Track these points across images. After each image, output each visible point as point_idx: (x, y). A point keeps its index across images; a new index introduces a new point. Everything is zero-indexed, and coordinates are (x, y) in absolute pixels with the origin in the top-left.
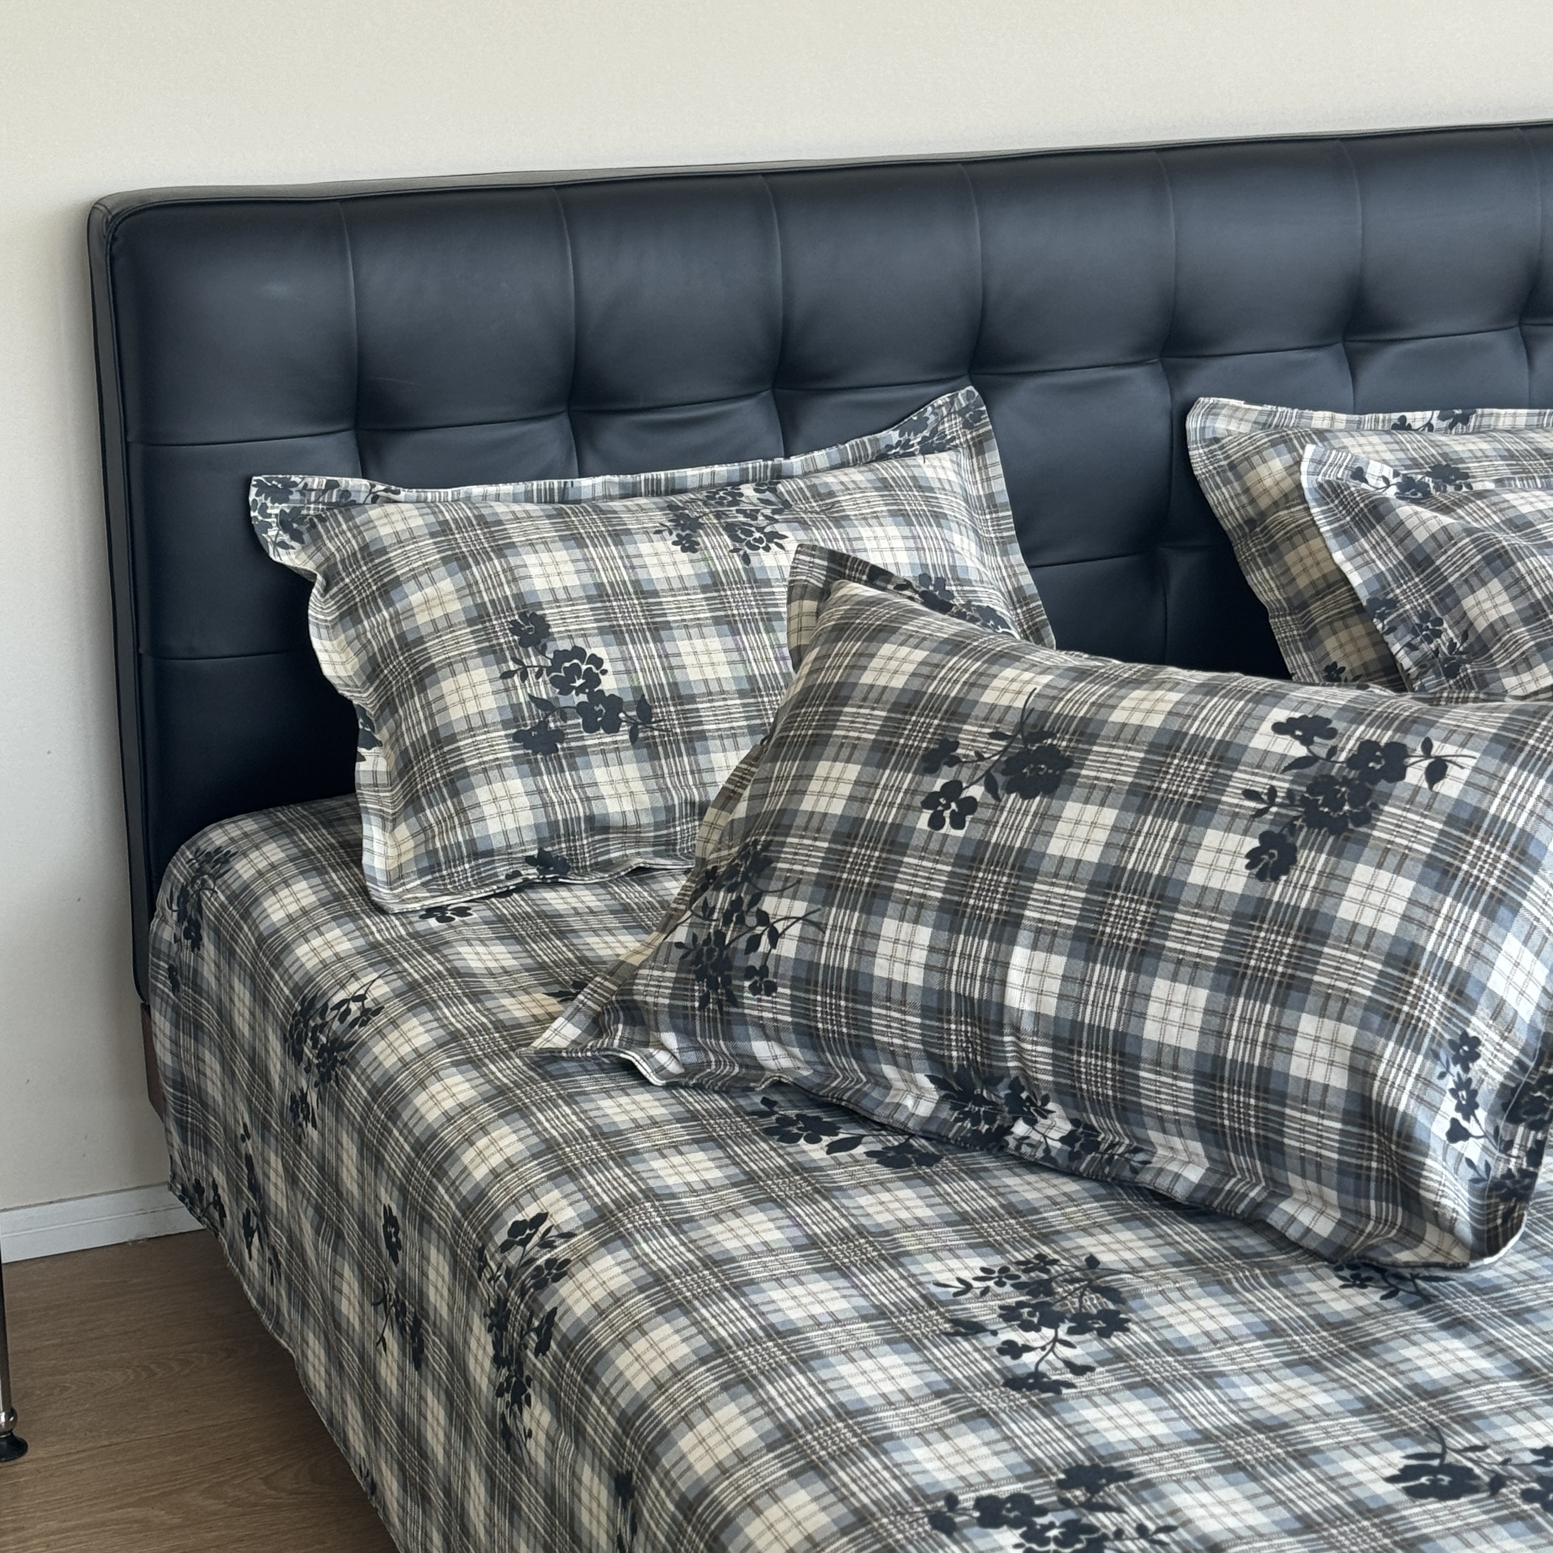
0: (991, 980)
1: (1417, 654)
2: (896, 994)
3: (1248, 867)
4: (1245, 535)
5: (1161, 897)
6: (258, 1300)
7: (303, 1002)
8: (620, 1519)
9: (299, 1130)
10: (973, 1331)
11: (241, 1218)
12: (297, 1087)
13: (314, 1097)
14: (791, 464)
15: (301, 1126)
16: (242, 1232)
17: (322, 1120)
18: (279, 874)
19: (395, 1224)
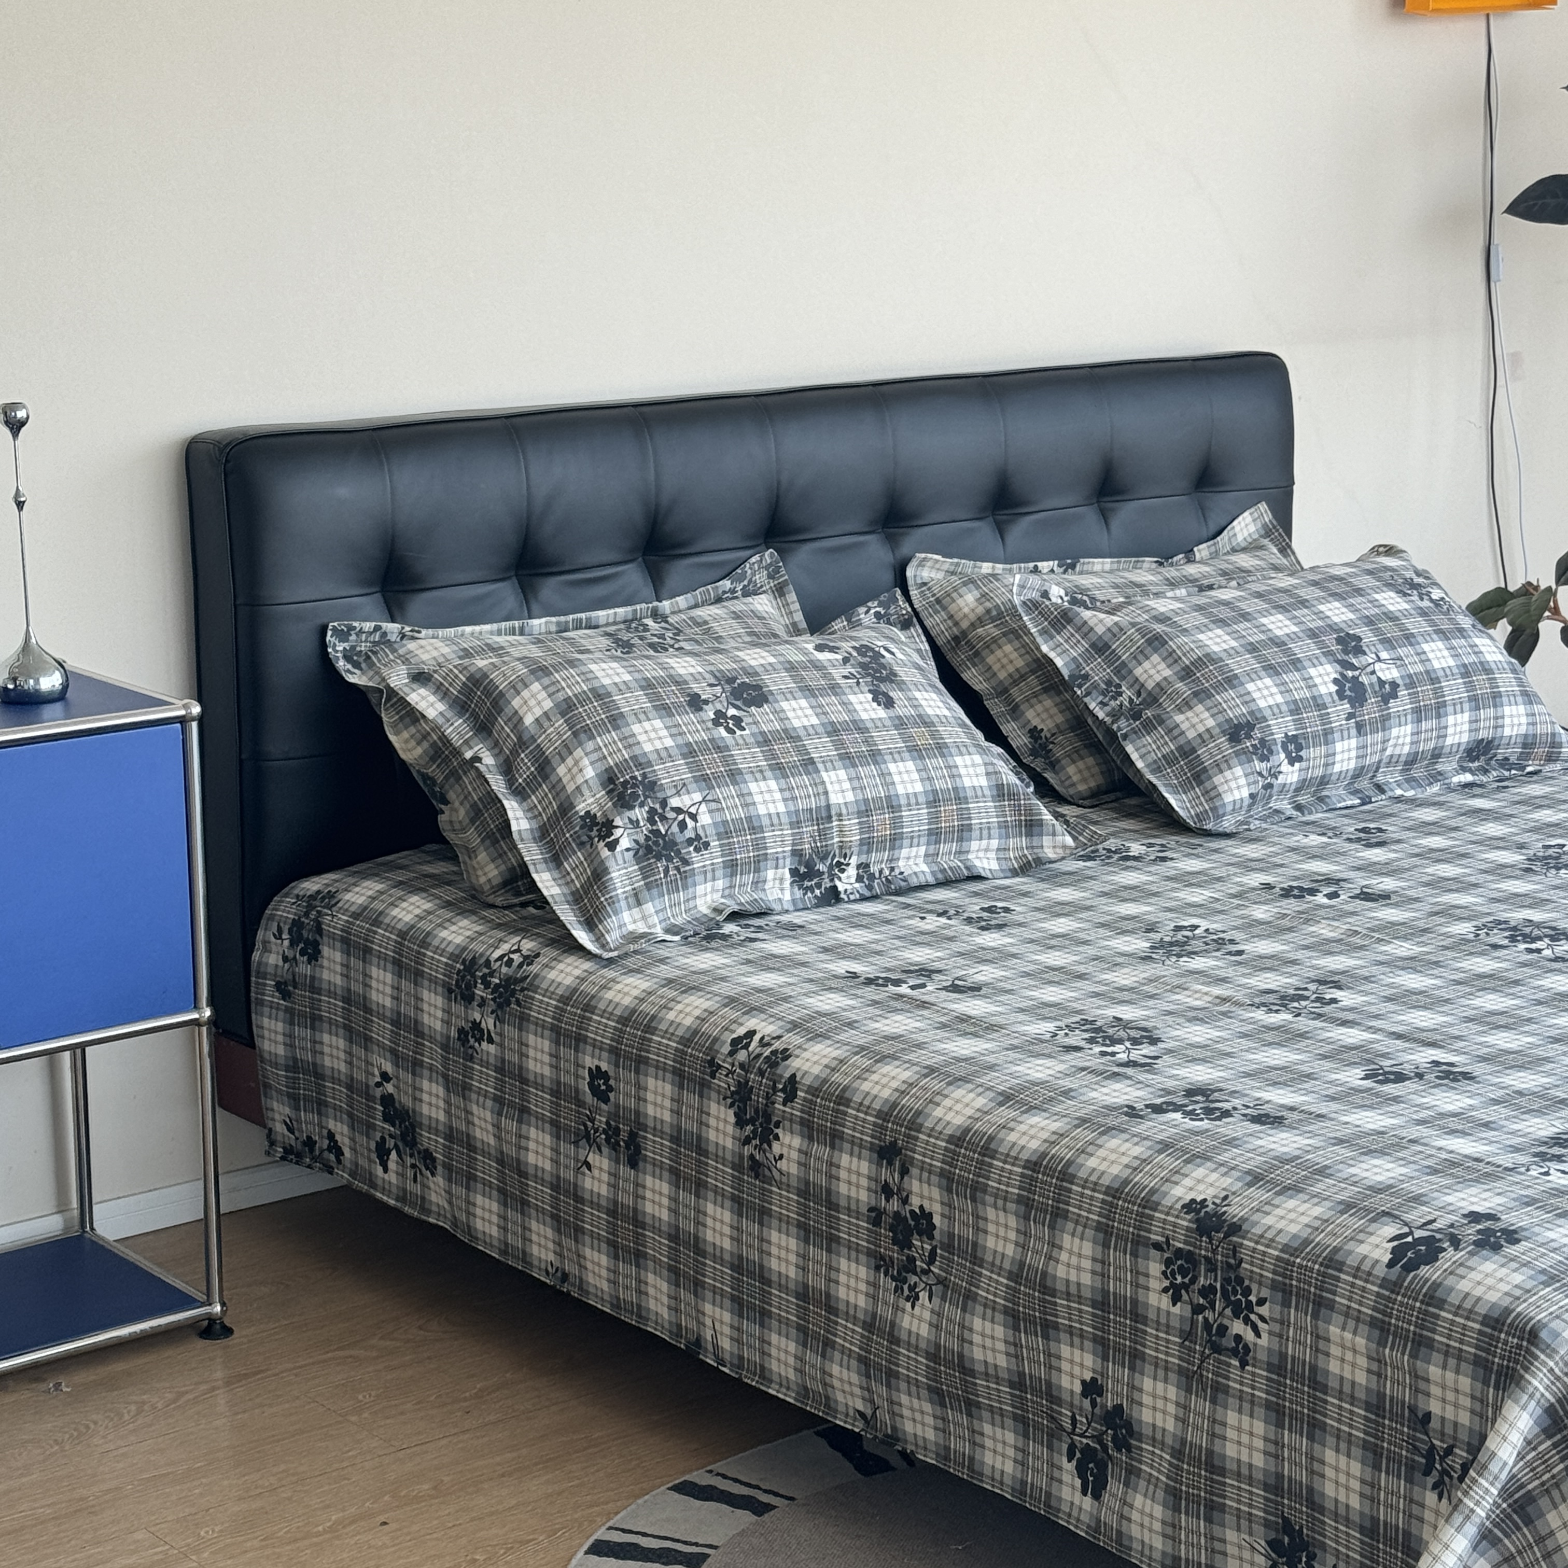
1: (1108, 709)
4: (953, 648)
6: (397, 1200)
7: (464, 963)
8: (884, 1174)
9: (470, 1051)
10: (1077, 1049)
11: (373, 1146)
12: (467, 1021)
13: (491, 1022)
14: (666, 605)
15: (472, 1047)
16: (374, 1156)
17: (501, 1035)
18: (391, 896)
19: (605, 1076)
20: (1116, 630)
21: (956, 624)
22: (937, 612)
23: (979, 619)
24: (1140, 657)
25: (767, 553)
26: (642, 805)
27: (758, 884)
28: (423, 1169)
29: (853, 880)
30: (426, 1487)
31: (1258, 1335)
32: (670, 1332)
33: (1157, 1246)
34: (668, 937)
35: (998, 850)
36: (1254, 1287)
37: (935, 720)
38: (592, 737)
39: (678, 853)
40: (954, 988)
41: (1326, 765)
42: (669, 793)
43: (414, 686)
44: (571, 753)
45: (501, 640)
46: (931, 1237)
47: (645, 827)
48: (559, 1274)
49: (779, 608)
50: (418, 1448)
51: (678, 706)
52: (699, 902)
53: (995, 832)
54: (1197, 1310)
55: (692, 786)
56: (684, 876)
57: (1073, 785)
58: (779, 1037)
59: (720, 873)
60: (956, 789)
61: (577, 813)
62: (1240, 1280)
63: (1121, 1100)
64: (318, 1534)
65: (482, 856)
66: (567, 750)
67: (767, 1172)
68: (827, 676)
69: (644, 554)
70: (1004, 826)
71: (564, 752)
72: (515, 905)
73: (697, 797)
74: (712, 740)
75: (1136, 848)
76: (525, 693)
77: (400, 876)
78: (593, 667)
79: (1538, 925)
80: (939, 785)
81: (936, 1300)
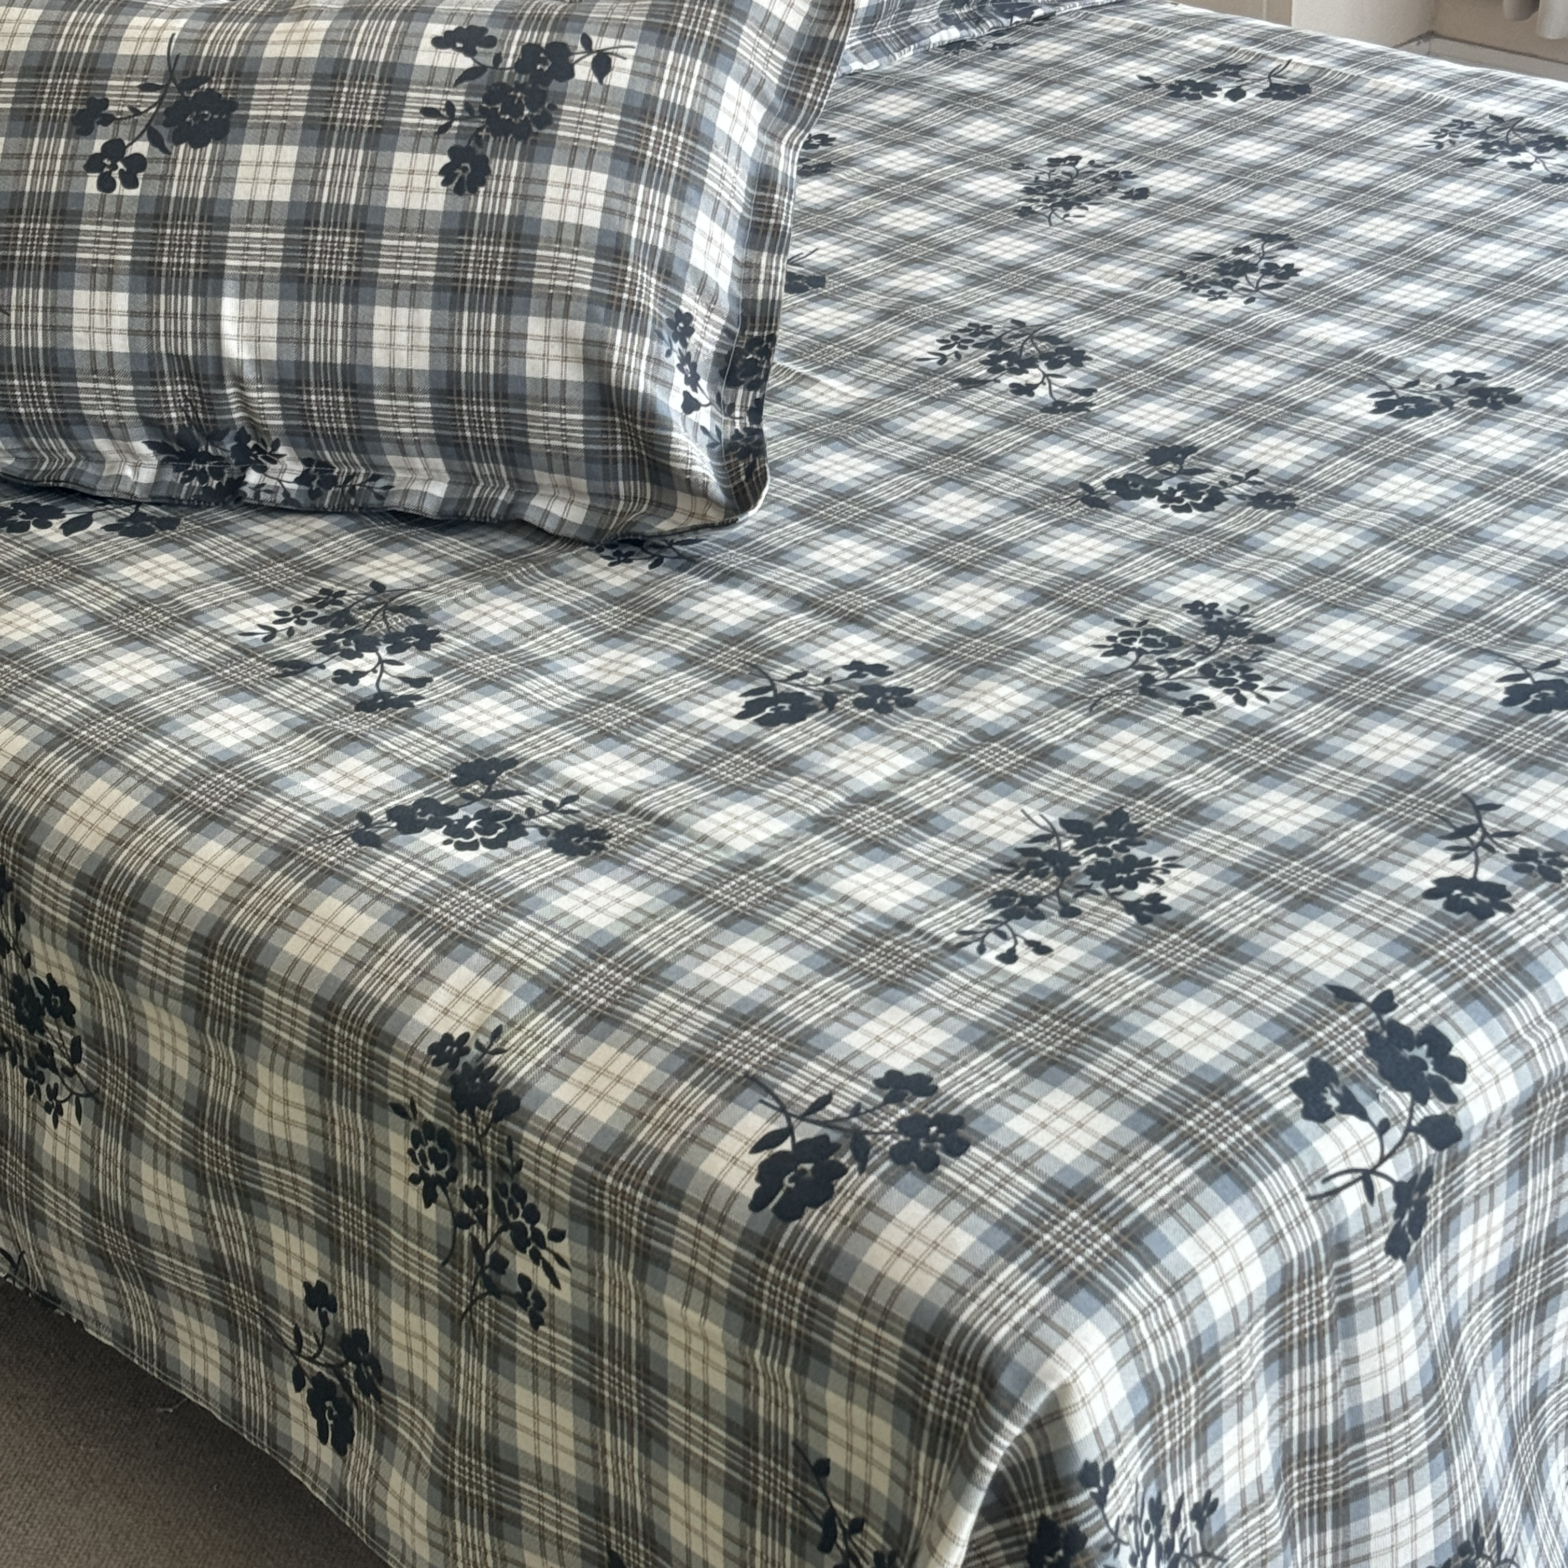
0: (204, 335)
2: (102, 365)
3: (444, 183)
5: (363, 226)
10: (301, 669)
31: (555, 1282)
33: (399, 1110)
36: (543, 1209)
46: (71, 1023)
54: (461, 1221)
62: (521, 1195)
63: (351, 798)
79: (1033, 332)
81: (87, 1121)
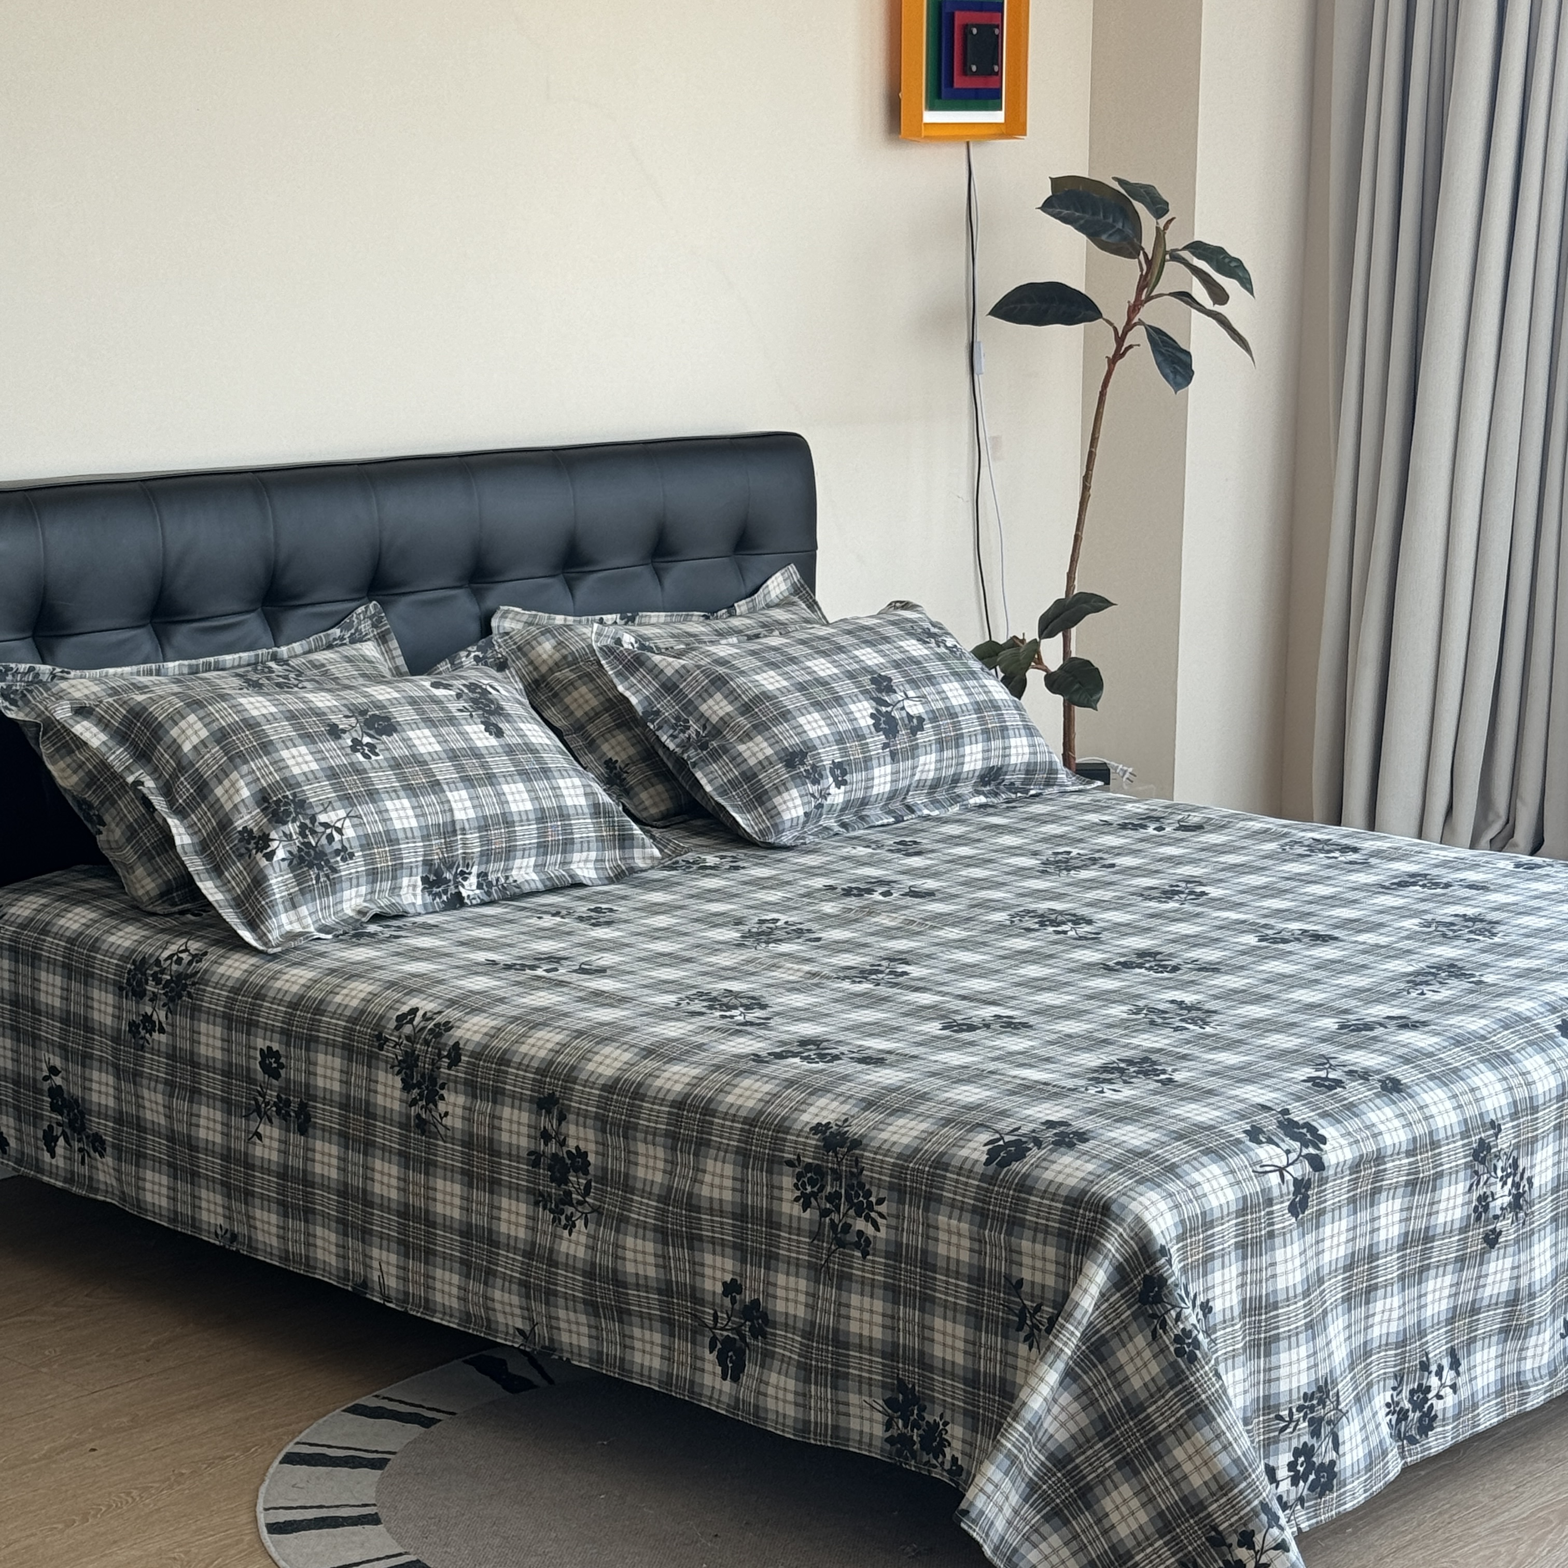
1: (678, 741)
6: (65, 1182)
7: (134, 963)
8: (544, 1122)
9: (141, 1042)
10: (702, 1014)
11: (40, 1134)
12: (138, 1014)
13: (162, 1014)
14: (284, 651)
15: (143, 1038)
16: (41, 1144)
17: (173, 1025)
18: (55, 908)
19: (277, 1055)
20: (683, 671)
21: (536, 669)
22: (518, 658)
23: (556, 664)
24: (705, 695)
25: (371, 605)
26: (294, 821)
27: (395, 890)
28: (92, 1153)
29: (474, 887)
30: (125, 1420)
31: (878, 1230)
32: (338, 1277)
33: (790, 1163)
34: (323, 936)
35: (596, 861)
36: (874, 1190)
37: (539, 748)
38: (246, 762)
39: (327, 862)
40: (582, 971)
41: (867, 788)
42: (317, 810)
43: (78, 719)
44: (227, 776)
45: (145, 680)
46: (586, 1173)
47: (297, 840)
48: (228, 1235)
49: (383, 654)
50: (110, 1391)
51: (320, 735)
52: (345, 905)
53: (593, 845)
54: (824, 1213)
55: (337, 804)
56: (333, 883)
57: (646, 809)
58: (440, 1013)
59: (363, 880)
60: (560, 807)
61: (235, 828)
62: (861, 1186)
63: (748, 1050)
64: (35, 1461)
65: (140, 871)
66: (222, 774)
67: (433, 1129)
68: (445, 710)
69: (263, 605)
70: (600, 839)
71: (221, 775)
72: (175, 913)
73: (342, 813)
74: (352, 764)
75: (711, 860)
76: (183, 724)
77: (61, 891)
78: (242, 700)
79: (1061, 913)
80: (546, 804)
81: (591, 1226)
